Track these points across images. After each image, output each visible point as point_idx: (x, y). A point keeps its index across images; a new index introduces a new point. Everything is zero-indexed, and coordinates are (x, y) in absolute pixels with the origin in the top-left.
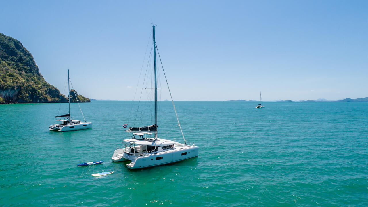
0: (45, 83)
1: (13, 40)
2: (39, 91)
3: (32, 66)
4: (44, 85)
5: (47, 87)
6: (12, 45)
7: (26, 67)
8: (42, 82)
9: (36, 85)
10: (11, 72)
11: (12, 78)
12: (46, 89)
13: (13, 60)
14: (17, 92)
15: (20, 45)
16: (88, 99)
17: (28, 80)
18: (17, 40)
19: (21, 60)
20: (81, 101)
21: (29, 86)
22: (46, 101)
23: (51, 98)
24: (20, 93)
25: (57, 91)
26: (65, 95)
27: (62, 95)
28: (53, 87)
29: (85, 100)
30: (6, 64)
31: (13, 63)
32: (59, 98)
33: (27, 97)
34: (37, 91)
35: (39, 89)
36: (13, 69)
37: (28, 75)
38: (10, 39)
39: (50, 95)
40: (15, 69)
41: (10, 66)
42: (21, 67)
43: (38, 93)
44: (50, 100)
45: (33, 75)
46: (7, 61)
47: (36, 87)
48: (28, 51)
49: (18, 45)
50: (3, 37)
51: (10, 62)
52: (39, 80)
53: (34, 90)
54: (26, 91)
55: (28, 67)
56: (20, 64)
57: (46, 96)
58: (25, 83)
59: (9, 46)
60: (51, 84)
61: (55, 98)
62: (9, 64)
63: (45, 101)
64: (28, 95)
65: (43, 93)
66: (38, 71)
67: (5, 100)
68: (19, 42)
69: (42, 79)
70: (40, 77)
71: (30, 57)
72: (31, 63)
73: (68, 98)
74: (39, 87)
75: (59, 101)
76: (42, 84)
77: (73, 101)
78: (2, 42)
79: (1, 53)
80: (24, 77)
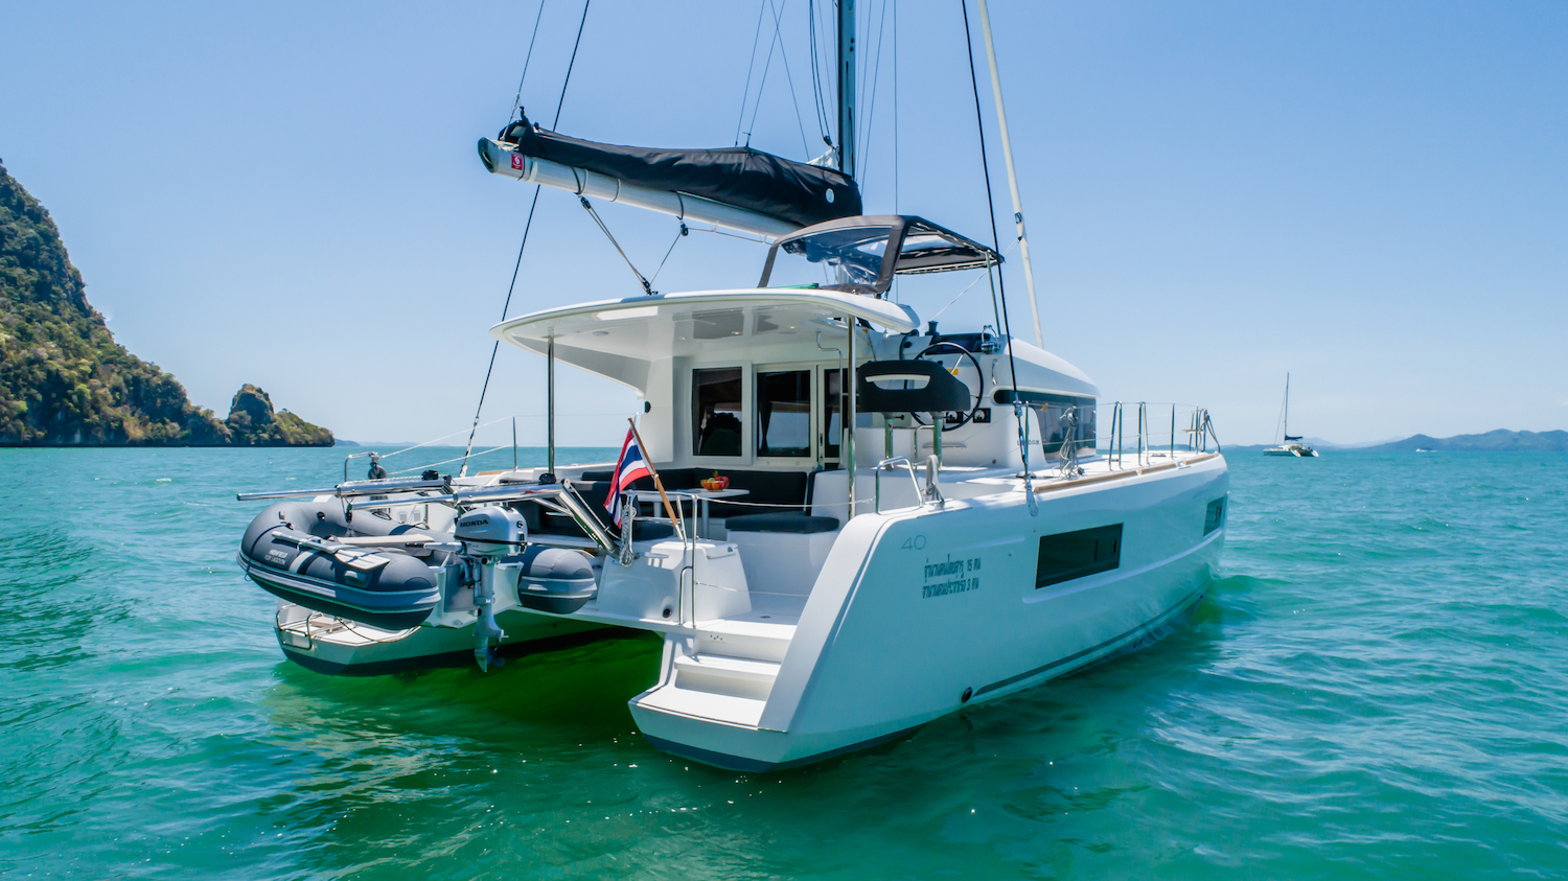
0: (114, 353)
2: (82, 386)
3: (51, 270)
4: (110, 361)
5: (125, 371)
7: (18, 271)
8: (99, 347)
9: (68, 358)
12: (116, 379)
16: (322, 430)
17: (25, 336)
20: (292, 441)
21: (31, 362)
22: (118, 438)
23: (143, 424)
25: (171, 390)
26: (209, 412)
27: (198, 408)
28: (155, 373)
29: (309, 438)
32: (183, 425)
33: (22, 416)
34: (71, 386)
35: (84, 381)
37: (27, 309)
39: (139, 411)
43: (75, 397)
44: (135, 431)
47: (69, 368)
48: (29, 199)
53: (56, 385)
54: (15, 389)
55: (29, 273)
57: (118, 412)
58: (9, 349)
60: (142, 358)
61: (164, 423)
63: (112, 436)
64: (23, 405)
65: (105, 398)
66: (83, 295)
69: (100, 334)
70: (89, 323)
71: (42, 226)
72: (44, 255)
73: (227, 423)
74: (82, 368)
75: (183, 438)
76: (100, 358)
77: (249, 439)
80: (7, 317)
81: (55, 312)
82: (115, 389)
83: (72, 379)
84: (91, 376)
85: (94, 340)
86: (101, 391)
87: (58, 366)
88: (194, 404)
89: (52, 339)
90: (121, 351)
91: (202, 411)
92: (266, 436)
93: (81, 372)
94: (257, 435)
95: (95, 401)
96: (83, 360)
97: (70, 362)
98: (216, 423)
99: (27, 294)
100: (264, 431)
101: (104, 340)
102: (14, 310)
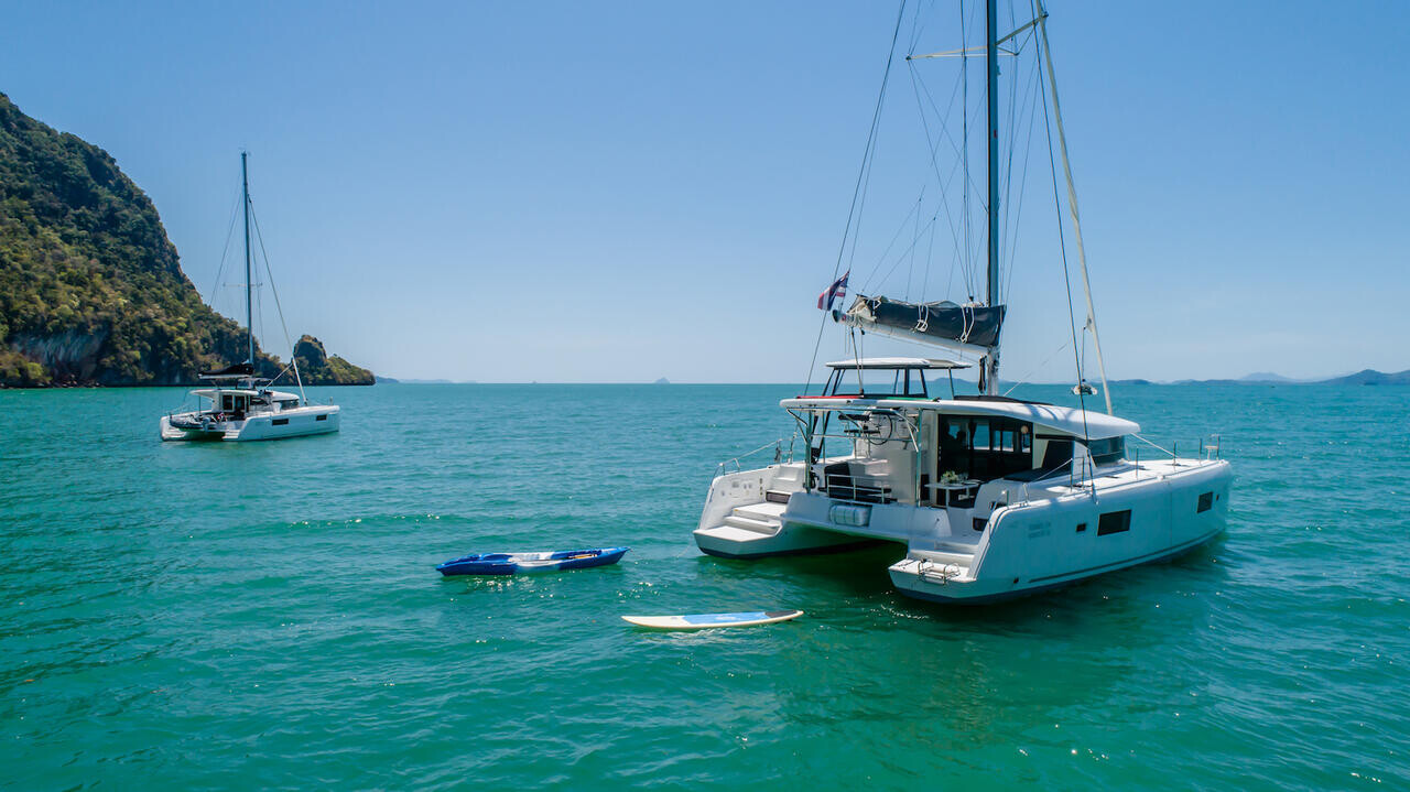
0: (202, 312)
1: (81, 147)
2: (180, 339)
3: (154, 246)
4: (200, 318)
5: (212, 326)
6: (79, 166)
7: (130, 249)
8: (191, 307)
9: (169, 316)
10: (75, 268)
11: (80, 288)
12: (205, 333)
13: (80, 222)
14: (96, 344)
15: (109, 165)
16: (365, 371)
17: (137, 300)
18: (95, 148)
19: (112, 221)
20: (342, 382)
21: (142, 320)
24: (108, 347)
26: (276, 358)
27: (268, 355)
28: (233, 327)
29: (354, 378)
30: (56, 238)
31: (84, 232)
33: (136, 362)
34: (172, 338)
35: (181, 335)
36: (81, 257)
37: (138, 278)
38: (72, 143)
39: (223, 357)
40: (90, 257)
41: (70, 243)
42: (112, 250)
43: (175, 348)
46: (61, 224)
47: (170, 324)
48: (137, 189)
49: (99, 164)
50: (45, 135)
51: (70, 231)
52: (181, 297)
53: (161, 337)
54: (131, 342)
55: (138, 249)
56: (108, 239)
57: (208, 358)
58: (126, 310)
59: (66, 169)
60: (224, 315)
62: (67, 239)
64: (137, 354)
65: (197, 348)
66: (178, 265)
67: (52, 374)
68: (104, 154)
69: (192, 296)
70: (183, 288)
71: (147, 212)
72: (149, 235)
73: (291, 366)
74: (180, 324)
76: (193, 316)
77: (307, 379)
78: (40, 154)
79: (35, 196)
80: (123, 285)
81: (158, 280)
82: (204, 341)
83: (172, 334)
84: (186, 331)
85: (188, 301)
86: (194, 342)
87: (163, 324)
88: (265, 351)
89: (157, 302)
90: (208, 309)
91: (271, 357)
92: (320, 377)
93: (179, 327)
94: (315, 376)
95: (190, 350)
96: (181, 318)
97: (170, 320)
98: (282, 367)
99: (138, 266)
100: (319, 373)
101: (195, 302)
102: (128, 279)
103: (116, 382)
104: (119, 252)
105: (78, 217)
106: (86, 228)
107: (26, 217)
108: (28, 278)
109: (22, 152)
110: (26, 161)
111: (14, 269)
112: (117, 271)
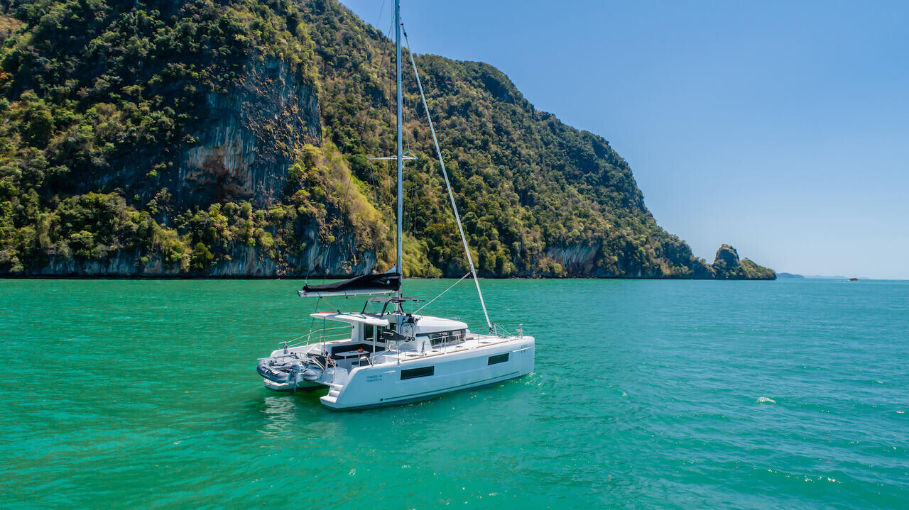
0: (657, 231)
1: (590, 137)
2: (641, 248)
3: (629, 192)
4: (655, 235)
5: (662, 240)
6: (589, 149)
7: (615, 194)
8: (650, 228)
9: (635, 234)
10: (583, 208)
11: (585, 219)
12: (658, 244)
13: (588, 181)
14: (593, 252)
15: (605, 146)
16: (769, 270)
17: (617, 225)
18: (598, 137)
19: (605, 179)
20: (750, 276)
21: (619, 237)
22: (658, 275)
23: (670, 267)
24: (600, 254)
25: (684, 249)
26: (703, 260)
27: (698, 258)
28: (676, 240)
29: (760, 274)
30: (575, 191)
31: (590, 187)
32: (690, 267)
33: (616, 263)
34: (637, 248)
35: (643, 246)
36: (588, 201)
37: (618, 211)
38: (586, 136)
39: (668, 260)
40: (593, 201)
41: (582, 194)
42: (605, 196)
43: (638, 254)
44: (666, 271)
45: (630, 212)
46: (578, 183)
47: (636, 239)
48: (620, 158)
49: (600, 146)
50: (572, 133)
51: (583, 186)
52: (643, 223)
53: (631, 248)
54: (613, 251)
55: (620, 194)
56: (603, 190)
57: (658, 261)
58: (610, 231)
59: (583, 151)
60: (670, 233)
61: (680, 266)
62: (581, 191)
63: (655, 273)
64: (616, 258)
65: (652, 254)
66: (643, 202)
67: (568, 270)
68: (603, 140)
69: (650, 222)
70: (646, 217)
71: (625, 171)
72: (626, 185)
73: (713, 266)
74: (642, 239)
75: (690, 274)
76: (650, 234)
77: (725, 275)
78: (569, 145)
79: (566, 168)
80: (610, 216)
82: (657, 249)
83: (637, 245)
84: (646, 243)
85: (648, 224)
86: (650, 251)
87: (632, 239)
88: (695, 256)
89: (629, 225)
90: (660, 229)
91: (700, 260)
92: (734, 273)
93: (641, 241)
94: (729, 273)
95: (648, 255)
96: (642, 235)
97: (636, 237)
98: (708, 267)
99: (618, 204)
100: (734, 271)
101: (653, 225)
102: (613, 213)
103: (604, 275)
104: (609, 196)
105: (587, 178)
106: (592, 184)
107: (560, 181)
108: (557, 215)
109: (561, 145)
110: (562, 149)
111: (551, 210)
112: (607, 208)
